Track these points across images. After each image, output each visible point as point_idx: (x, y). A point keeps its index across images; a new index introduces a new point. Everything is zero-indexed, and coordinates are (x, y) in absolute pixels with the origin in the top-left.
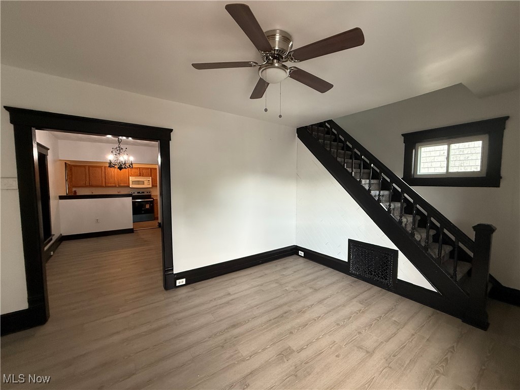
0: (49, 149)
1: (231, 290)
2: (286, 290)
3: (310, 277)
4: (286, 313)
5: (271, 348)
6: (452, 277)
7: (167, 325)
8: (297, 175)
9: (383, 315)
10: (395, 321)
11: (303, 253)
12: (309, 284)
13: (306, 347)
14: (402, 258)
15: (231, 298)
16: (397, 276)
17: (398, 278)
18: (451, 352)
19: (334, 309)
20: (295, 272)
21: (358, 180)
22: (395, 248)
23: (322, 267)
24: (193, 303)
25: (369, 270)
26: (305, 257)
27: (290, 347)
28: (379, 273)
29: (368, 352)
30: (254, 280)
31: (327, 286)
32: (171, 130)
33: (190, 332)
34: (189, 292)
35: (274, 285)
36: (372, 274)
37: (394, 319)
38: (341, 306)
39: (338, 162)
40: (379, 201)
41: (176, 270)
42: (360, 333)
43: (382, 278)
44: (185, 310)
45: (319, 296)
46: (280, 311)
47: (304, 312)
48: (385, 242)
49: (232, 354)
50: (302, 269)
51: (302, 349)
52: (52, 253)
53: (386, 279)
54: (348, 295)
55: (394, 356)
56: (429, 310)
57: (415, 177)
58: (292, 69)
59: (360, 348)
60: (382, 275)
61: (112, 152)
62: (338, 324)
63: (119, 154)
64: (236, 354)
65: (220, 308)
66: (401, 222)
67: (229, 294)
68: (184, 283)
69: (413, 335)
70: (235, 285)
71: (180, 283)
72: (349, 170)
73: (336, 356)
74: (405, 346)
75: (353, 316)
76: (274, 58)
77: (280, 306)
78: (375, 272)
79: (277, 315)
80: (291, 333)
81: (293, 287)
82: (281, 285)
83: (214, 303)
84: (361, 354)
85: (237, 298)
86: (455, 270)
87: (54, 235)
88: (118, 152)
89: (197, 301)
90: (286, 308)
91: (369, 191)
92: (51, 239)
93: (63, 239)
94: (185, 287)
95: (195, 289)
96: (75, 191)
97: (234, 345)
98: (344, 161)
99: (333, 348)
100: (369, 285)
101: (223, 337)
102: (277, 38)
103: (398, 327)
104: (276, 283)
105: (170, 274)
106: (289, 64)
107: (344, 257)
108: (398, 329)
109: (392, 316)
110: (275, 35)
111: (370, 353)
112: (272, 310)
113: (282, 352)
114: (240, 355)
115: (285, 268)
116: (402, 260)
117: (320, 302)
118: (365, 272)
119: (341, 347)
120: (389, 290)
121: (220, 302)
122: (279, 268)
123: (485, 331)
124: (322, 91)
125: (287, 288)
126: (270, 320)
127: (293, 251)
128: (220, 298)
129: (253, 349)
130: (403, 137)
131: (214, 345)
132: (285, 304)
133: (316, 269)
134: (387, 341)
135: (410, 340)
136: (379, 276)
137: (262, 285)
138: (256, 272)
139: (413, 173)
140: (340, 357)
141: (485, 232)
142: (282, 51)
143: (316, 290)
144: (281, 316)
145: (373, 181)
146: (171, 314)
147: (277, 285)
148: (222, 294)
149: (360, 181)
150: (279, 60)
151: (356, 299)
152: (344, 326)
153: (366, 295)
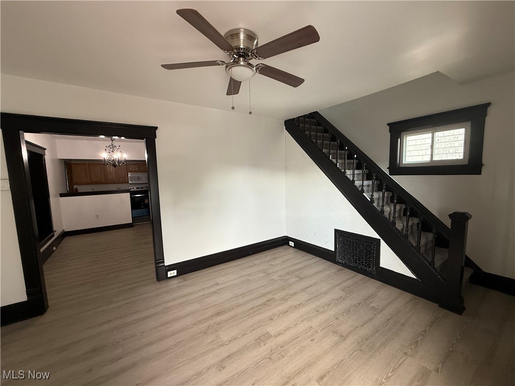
0: (46, 149)
1: (220, 280)
2: (272, 279)
3: (298, 267)
4: (269, 301)
5: (250, 334)
6: (430, 264)
7: (156, 314)
8: (286, 167)
9: (362, 302)
10: (374, 307)
11: (293, 243)
12: (296, 273)
13: (283, 332)
14: (384, 246)
15: (218, 287)
16: (379, 264)
17: (381, 266)
18: (424, 335)
19: (316, 297)
20: (283, 262)
21: (343, 171)
22: (377, 236)
23: (311, 256)
24: (182, 293)
25: (354, 258)
26: (295, 247)
27: (268, 332)
28: (363, 261)
29: (341, 336)
30: (243, 270)
31: (313, 275)
32: (156, 128)
33: (176, 320)
34: (179, 283)
35: (262, 275)
36: (356, 263)
37: (372, 305)
38: (323, 293)
39: (323, 153)
40: (363, 191)
41: (167, 262)
42: (337, 318)
43: (366, 266)
44: (174, 299)
45: (304, 284)
46: (264, 299)
47: (287, 300)
48: (368, 231)
49: (213, 339)
50: (291, 259)
51: (280, 334)
52: (55, 248)
53: (370, 267)
54: (331, 284)
55: (367, 340)
56: (408, 296)
57: (400, 166)
58: (260, 66)
59: (335, 332)
60: (366, 263)
61: (106, 150)
62: (318, 311)
63: (112, 151)
64: (217, 339)
65: (207, 297)
66: (382, 211)
67: (217, 284)
68: (175, 274)
69: (389, 320)
70: (224, 276)
71: (171, 274)
72: (334, 161)
73: (311, 340)
74: (378, 330)
75: (333, 302)
76: (240, 56)
77: (264, 295)
78: (359, 261)
79: (260, 303)
80: (271, 319)
81: (280, 276)
82: (268, 274)
83: (201, 293)
84: (335, 338)
85: (225, 287)
86: (433, 258)
87: (56, 231)
88: (112, 150)
89: (186, 291)
90: (269, 296)
91: (353, 181)
92: (53, 235)
93: (65, 234)
94: (176, 278)
95: (186, 280)
96: (76, 189)
97: (216, 331)
98: (330, 151)
99: (309, 333)
100: (354, 273)
101: (206, 324)
102: (242, 36)
103: (375, 313)
104: (264, 272)
105: (162, 266)
106: (254, 62)
107: (331, 246)
108: (375, 315)
109: (371, 303)
110: (239, 34)
111: (343, 338)
112: (257, 298)
113: (260, 337)
114: (220, 340)
115: (274, 259)
116: (384, 248)
117: (304, 290)
118: (350, 260)
119: (317, 332)
120: (373, 277)
121: (208, 291)
122: (268, 258)
123: (461, 315)
124: (295, 86)
125: (273, 277)
126: (253, 308)
127: (283, 242)
128: (209, 287)
129: (234, 334)
130: (388, 127)
131: (197, 332)
132: (270, 292)
133: (305, 258)
134: (362, 326)
135: (385, 325)
136: (363, 265)
137: (249, 275)
138: (247, 262)
139: (398, 162)
140: (315, 341)
141: (460, 219)
142: (247, 49)
143: (301, 279)
144: (265, 304)
145: (356, 172)
146: (159, 304)
147: (264, 274)
148: (211, 284)
149: (345, 172)
150: (245, 58)
151: (338, 287)
152: (323, 312)
153: (350, 282)
